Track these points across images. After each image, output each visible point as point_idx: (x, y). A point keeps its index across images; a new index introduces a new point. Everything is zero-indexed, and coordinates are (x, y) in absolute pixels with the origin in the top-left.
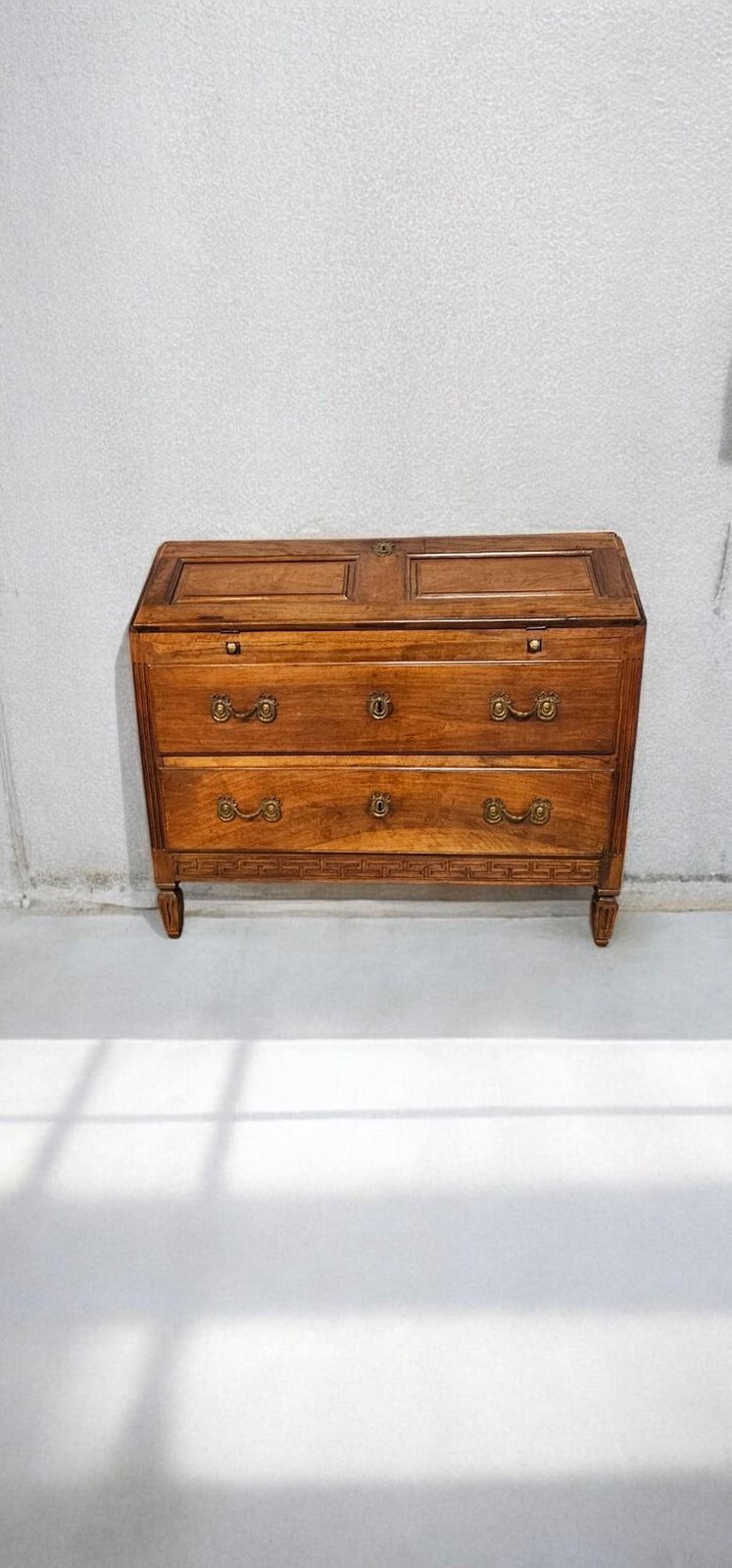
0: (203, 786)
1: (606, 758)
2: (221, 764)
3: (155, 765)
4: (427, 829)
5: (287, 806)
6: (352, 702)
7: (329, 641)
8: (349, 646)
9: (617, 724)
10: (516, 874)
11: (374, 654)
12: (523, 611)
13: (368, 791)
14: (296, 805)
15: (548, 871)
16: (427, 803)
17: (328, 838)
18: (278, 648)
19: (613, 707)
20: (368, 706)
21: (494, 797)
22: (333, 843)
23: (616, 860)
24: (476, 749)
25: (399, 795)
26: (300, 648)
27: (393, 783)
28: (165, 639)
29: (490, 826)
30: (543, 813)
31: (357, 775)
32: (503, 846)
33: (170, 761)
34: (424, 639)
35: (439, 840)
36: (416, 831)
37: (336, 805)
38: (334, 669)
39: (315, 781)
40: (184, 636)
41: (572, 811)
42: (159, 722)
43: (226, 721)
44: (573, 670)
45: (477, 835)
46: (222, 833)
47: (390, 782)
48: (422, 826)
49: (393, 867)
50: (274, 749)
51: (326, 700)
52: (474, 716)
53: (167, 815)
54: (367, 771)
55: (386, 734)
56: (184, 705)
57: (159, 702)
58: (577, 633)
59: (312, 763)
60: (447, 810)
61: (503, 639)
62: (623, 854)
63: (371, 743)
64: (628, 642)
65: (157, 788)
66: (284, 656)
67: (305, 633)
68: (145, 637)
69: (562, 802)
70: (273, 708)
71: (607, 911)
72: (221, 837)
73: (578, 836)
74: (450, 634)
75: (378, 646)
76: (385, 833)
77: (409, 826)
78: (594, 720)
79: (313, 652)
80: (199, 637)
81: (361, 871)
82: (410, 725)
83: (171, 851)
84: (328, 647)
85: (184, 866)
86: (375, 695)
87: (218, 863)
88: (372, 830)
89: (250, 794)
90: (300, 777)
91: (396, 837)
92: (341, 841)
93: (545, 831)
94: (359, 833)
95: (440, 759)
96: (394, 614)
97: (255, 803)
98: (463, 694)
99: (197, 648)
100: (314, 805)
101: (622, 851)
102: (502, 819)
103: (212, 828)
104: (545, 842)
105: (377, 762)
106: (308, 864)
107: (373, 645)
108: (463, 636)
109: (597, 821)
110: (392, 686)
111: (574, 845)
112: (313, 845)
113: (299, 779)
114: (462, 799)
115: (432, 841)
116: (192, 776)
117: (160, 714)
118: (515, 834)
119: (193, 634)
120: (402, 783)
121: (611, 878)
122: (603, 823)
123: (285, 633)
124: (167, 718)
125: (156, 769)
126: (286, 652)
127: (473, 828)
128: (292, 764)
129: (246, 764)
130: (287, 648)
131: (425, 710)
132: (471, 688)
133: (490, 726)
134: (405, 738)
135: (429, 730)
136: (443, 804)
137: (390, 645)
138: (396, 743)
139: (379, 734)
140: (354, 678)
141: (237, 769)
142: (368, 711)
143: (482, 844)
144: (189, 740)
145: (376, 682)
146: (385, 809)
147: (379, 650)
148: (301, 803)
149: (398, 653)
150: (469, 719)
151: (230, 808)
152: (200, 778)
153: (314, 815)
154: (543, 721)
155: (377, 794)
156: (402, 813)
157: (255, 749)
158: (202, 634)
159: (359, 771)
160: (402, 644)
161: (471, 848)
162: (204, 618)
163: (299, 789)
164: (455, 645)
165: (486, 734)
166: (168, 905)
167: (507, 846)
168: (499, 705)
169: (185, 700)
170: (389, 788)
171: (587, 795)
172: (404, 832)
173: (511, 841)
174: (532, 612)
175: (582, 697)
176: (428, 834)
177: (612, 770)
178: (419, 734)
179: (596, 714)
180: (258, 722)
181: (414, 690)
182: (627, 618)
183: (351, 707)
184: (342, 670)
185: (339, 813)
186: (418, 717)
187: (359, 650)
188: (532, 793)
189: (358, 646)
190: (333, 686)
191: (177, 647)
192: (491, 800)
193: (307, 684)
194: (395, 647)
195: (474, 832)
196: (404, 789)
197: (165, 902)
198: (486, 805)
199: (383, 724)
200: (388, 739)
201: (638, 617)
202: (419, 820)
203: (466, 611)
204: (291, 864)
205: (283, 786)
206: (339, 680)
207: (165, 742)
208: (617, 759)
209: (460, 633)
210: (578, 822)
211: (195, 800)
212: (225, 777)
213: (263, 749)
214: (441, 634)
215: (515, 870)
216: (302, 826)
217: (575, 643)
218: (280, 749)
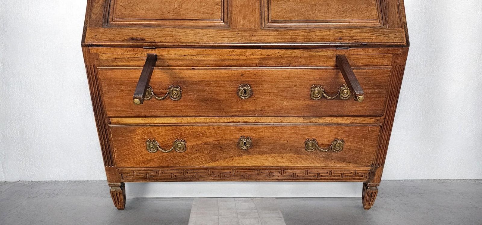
0: (137, 134)
1: (378, 118)
2: (147, 122)
3: (104, 122)
4: (272, 155)
5: (190, 144)
6: (228, 89)
7: (213, 55)
8: (226, 57)
9: (386, 101)
10: (322, 176)
11: (242, 62)
12: (335, 38)
13: (237, 136)
14: (195, 143)
15: (340, 175)
16: (273, 142)
17: (214, 160)
18: (181, 58)
19: (385, 92)
20: (238, 92)
21: (311, 139)
22: (217, 162)
23: (379, 169)
24: (303, 114)
25: (256, 138)
26: (195, 58)
27: (253, 132)
28: (107, 51)
29: (308, 153)
30: (339, 147)
31: (232, 128)
32: (316, 163)
33: (115, 120)
34: (273, 54)
35: (279, 160)
36: (265, 155)
37: (219, 143)
38: (217, 71)
39: (206, 131)
40: (119, 50)
41: (356, 145)
42: (106, 100)
43: (150, 99)
44: (362, 72)
45: (301, 157)
46: (149, 158)
47: (251, 131)
48: (269, 153)
49: (251, 173)
50: (180, 114)
51: (212, 88)
52: (301, 97)
53: (115, 150)
54: (237, 126)
55: (249, 106)
56: (122, 90)
57: (105, 88)
58: (366, 51)
59: (203, 121)
60: (283, 145)
61: (321, 54)
62: (383, 166)
63: (240, 112)
64: (397, 56)
65: (107, 135)
66: (185, 62)
67: (198, 49)
68: (93, 50)
69: (350, 141)
70: (179, 93)
71: (372, 193)
72: (149, 161)
73: (358, 157)
74: (289, 51)
75: (245, 57)
76: (247, 157)
77: (261, 153)
78: (373, 99)
79: (204, 60)
80: (129, 51)
81: (233, 176)
82: (263, 102)
83: (117, 168)
84: (213, 57)
85: (125, 175)
86: (242, 86)
87: (147, 173)
88: (240, 155)
89: (167, 138)
90: (197, 129)
91: (254, 159)
92: (222, 161)
93: (339, 155)
94: (232, 157)
95: (280, 119)
96: (254, 39)
97: (170, 143)
98: (295, 86)
99: (128, 56)
100: (206, 143)
101: (383, 164)
102: (315, 150)
103: (144, 156)
104: (340, 160)
105: (243, 121)
106: (201, 173)
107: (241, 57)
108: (296, 53)
109: (371, 150)
110: (253, 81)
111: (356, 162)
112: (206, 163)
113: (197, 130)
114: (293, 139)
115: (275, 161)
116: (130, 129)
117: (107, 95)
118: (323, 157)
119: (125, 49)
120: (258, 132)
121: (375, 177)
122: (373, 151)
123: (185, 49)
124: (111, 98)
125: (105, 125)
126: (187, 60)
127: (299, 154)
128: (191, 122)
129: (163, 122)
130: (187, 58)
131: (272, 94)
132: (300, 82)
133: (311, 103)
134: (260, 109)
135: (275, 104)
136: (282, 141)
137: (252, 57)
138: (254, 111)
139: (244, 107)
140: (229, 77)
141: (157, 125)
142: (238, 94)
143: (303, 162)
144: (126, 110)
145: (243, 79)
146: (248, 145)
147: (245, 60)
148: (198, 142)
149: (257, 62)
150: (298, 99)
151: (154, 146)
152: (135, 130)
153: (206, 149)
154: (343, 100)
155: (243, 137)
156: (258, 147)
157: (169, 114)
158: (130, 49)
159: (233, 126)
160: (259, 57)
161: (297, 163)
162: (133, 39)
163: (198, 135)
164: (291, 57)
165: (308, 106)
166: (117, 194)
167: (318, 163)
168: (317, 91)
169: (122, 87)
170: (251, 134)
171: (365, 137)
172: (260, 156)
173: (320, 160)
174: (340, 39)
175: (367, 87)
176: (273, 157)
177: (381, 124)
178: (267, 107)
179: (375, 96)
180: (170, 100)
181: (266, 83)
182: (398, 44)
183: (227, 92)
184: (223, 72)
185: (221, 147)
186: (268, 98)
187: (232, 60)
188: (333, 137)
189: (232, 57)
190: (216, 81)
191: (115, 56)
192: (309, 140)
193: (199, 80)
194: (255, 58)
195: (299, 156)
196: (259, 135)
197: (115, 193)
198: (306, 143)
199: (248, 101)
200: (249, 109)
201: (405, 43)
202: (268, 150)
203: (300, 37)
204: (192, 173)
205: (186, 134)
206: (220, 77)
207: (111, 111)
208: (385, 119)
209: (295, 51)
210: (359, 151)
211: (132, 142)
212: (151, 129)
213: (174, 114)
214: (283, 51)
215: (321, 174)
216: (199, 154)
217: (365, 57)
218: (184, 114)
